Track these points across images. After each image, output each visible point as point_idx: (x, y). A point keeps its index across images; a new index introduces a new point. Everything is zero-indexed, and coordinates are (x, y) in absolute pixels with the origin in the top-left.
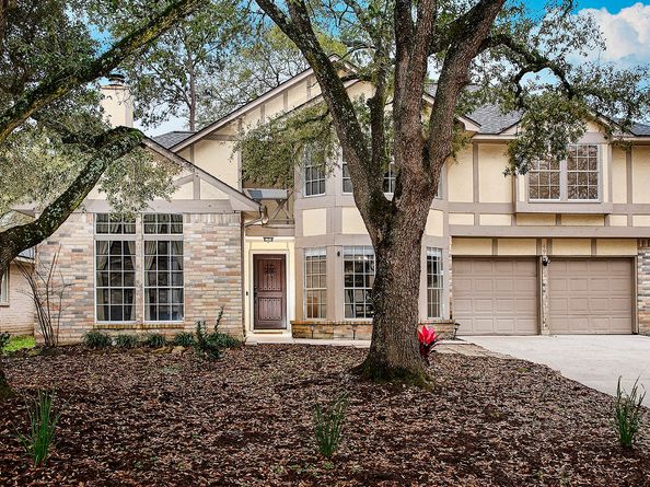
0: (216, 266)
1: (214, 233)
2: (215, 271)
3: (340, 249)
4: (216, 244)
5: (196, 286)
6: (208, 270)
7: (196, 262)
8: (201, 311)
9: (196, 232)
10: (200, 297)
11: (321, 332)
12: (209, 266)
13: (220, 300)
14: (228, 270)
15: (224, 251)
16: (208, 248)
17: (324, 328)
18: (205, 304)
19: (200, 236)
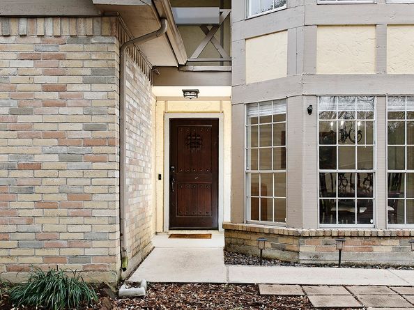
0: (63, 127)
1: (61, 58)
2: (60, 137)
3: (312, 101)
4: (63, 80)
5: (22, 167)
6: (47, 136)
7: (22, 119)
8: (30, 220)
9: (23, 57)
10: (30, 190)
11: (275, 247)
12: (48, 127)
13: (71, 196)
14: (88, 134)
15: (79, 95)
16: (47, 88)
17: (281, 241)
18: (39, 204)
19: (31, 64)
